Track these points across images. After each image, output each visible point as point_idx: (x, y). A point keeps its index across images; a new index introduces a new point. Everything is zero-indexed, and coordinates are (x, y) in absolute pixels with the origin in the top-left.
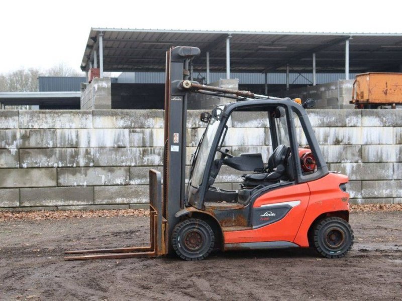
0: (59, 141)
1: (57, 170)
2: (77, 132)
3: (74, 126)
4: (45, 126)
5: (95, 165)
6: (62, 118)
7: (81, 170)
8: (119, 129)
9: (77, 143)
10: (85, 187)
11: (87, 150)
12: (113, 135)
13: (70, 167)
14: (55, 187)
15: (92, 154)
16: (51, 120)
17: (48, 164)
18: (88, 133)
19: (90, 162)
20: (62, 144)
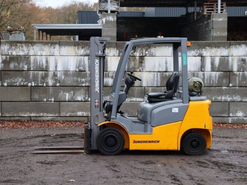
0: (32, 65)
1: (31, 88)
2: (47, 58)
3: (44, 53)
4: (21, 53)
5: (61, 85)
6: (35, 47)
7: (50, 88)
8: (80, 57)
9: (47, 67)
10: (53, 102)
11: (54, 73)
12: (76, 61)
13: (41, 86)
14: (29, 102)
15: (58, 76)
16: (26, 49)
17: (23, 84)
18: (56, 60)
19: (57, 82)
20: (35, 68)
